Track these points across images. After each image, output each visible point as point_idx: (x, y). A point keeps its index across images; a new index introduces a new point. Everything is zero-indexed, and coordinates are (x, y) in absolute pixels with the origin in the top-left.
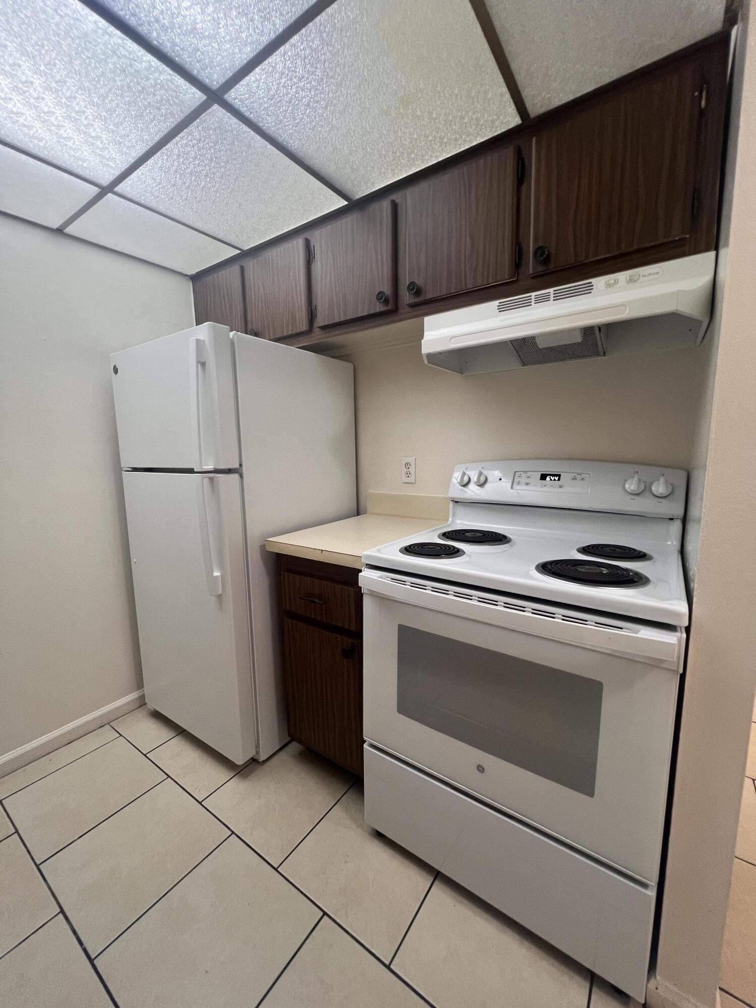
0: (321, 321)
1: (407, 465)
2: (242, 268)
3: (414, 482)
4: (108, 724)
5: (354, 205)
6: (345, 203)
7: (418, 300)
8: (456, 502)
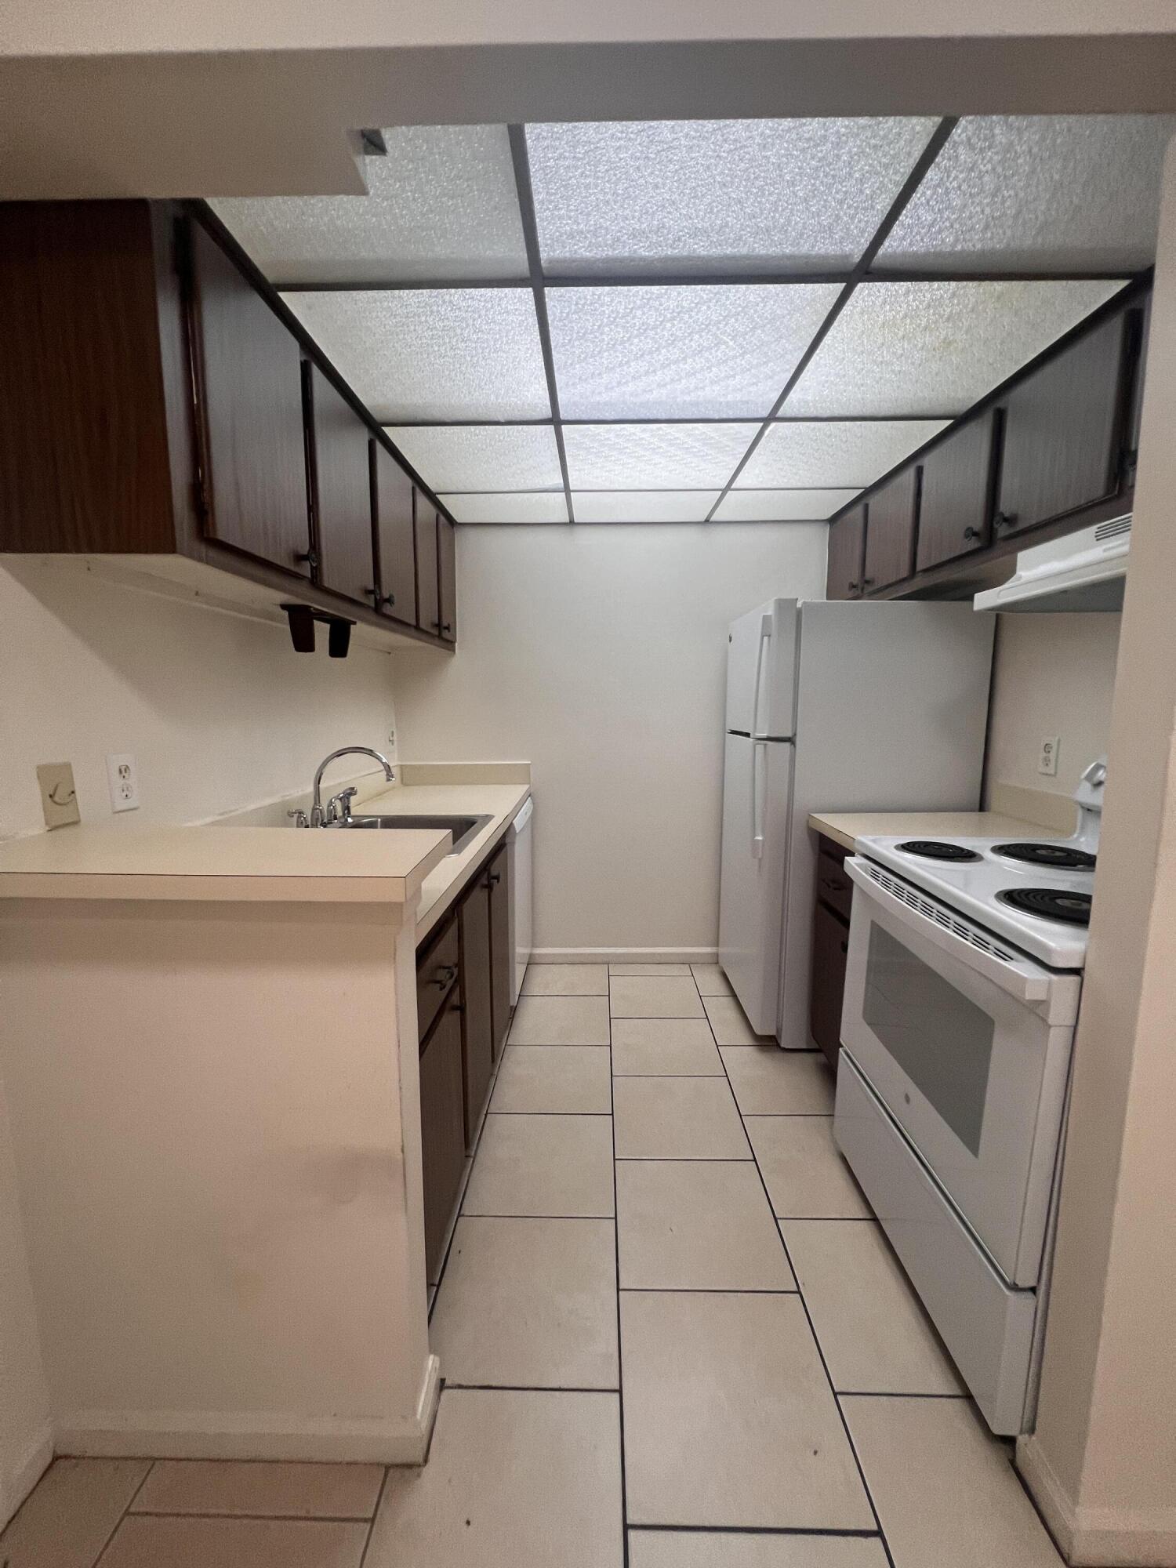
1: (1047, 748)
2: (866, 508)
3: (1052, 772)
4: (687, 962)
5: (961, 421)
6: (949, 422)
7: (1012, 531)
8: (1089, 810)
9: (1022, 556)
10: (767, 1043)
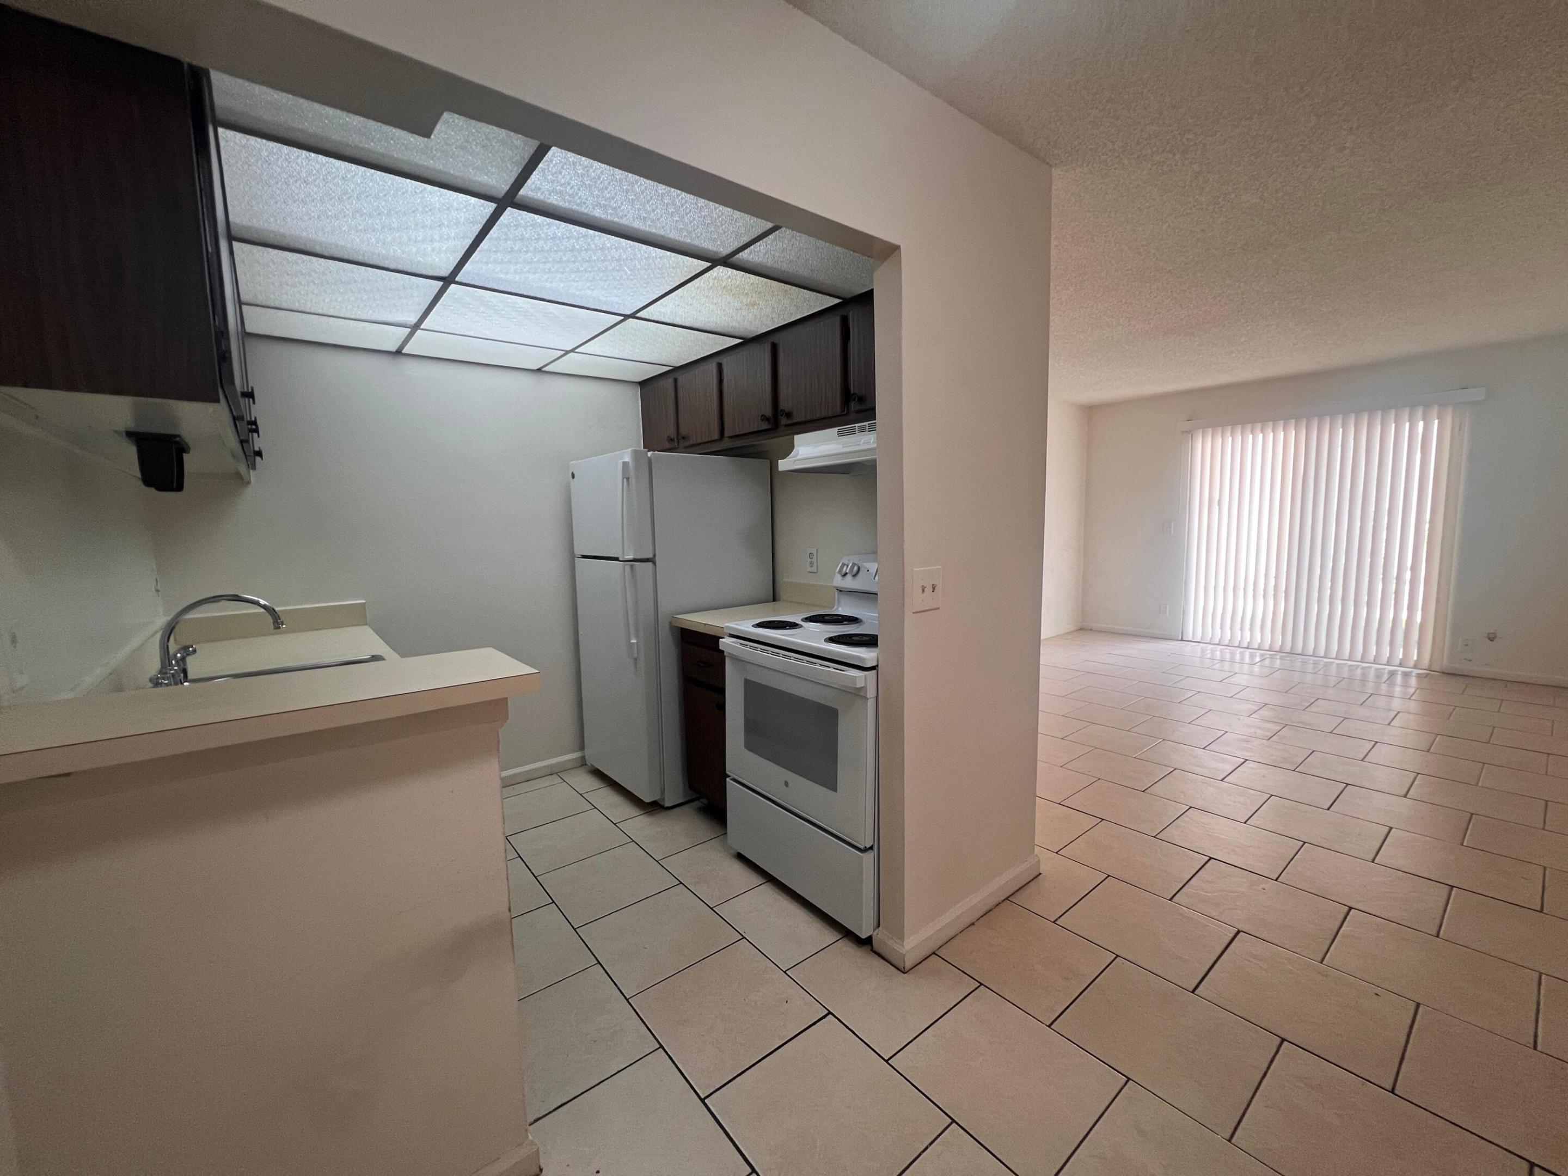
0: (727, 434)
1: (810, 555)
2: (676, 381)
3: (815, 571)
4: (557, 773)
5: (748, 342)
6: (741, 341)
7: (789, 422)
8: (841, 591)
9: (798, 438)
10: (653, 808)
